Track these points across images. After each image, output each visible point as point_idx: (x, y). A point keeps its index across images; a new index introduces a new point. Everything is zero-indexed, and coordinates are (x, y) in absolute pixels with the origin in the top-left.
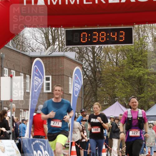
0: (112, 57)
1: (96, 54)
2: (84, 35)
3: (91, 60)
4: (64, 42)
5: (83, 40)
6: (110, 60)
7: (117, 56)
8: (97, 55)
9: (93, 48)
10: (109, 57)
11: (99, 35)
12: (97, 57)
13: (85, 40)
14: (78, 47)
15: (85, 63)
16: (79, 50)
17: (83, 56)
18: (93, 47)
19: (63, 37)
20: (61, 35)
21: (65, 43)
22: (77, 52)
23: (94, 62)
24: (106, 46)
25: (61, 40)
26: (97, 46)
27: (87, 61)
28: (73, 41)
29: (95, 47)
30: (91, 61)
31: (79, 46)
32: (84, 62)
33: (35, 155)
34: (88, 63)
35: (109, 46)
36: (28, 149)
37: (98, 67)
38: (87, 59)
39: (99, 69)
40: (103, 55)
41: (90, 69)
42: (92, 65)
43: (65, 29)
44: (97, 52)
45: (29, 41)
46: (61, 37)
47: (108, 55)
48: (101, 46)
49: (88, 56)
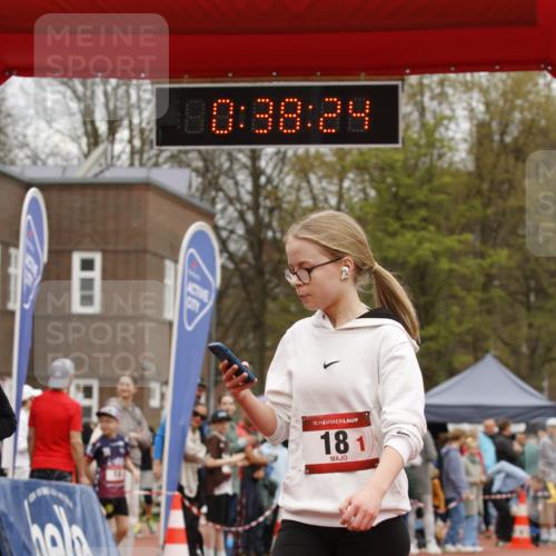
0: (324, 189)
1: (263, 180)
2: (223, 109)
3: (247, 198)
4: (151, 130)
5: (218, 128)
6: (314, 198)
7: (341, 187)
8: (269, 180)
9: (255, 157)
10: (311, 191)
11: (277, 108)
12: (269, 187)
13: (225, 128)
14: (199, 152)
15: (224, 209)
16: (204, 160)
17: (217, 183)
18: (253, 151)
19: (146, 114)
20: (139, 107)
21: (153, 136)
22: (196, 170)
23: (255, 207)
24: (301, 149)
25: (140, 124)
26: (269, 150)
27: (231, 201)
28: (183, 127)
29: (261, 150)
30: (246, 204)
31: (202, 148)
32: (219, 206)
33: (38, 541)
34: (236, 210)
35: (313, 149)
36: (12, 519)
37: (269, 226)
38: (233, 194)
39: (274, 232)
40: (289, 180)
41: (240, 230)
42: (250, 217)
43: (153, 83)
44: (269, 171)
45: (21, 124)
46: (140, 114)
47: (308, 182)
48: (283, 148)
49: (236, 183)
